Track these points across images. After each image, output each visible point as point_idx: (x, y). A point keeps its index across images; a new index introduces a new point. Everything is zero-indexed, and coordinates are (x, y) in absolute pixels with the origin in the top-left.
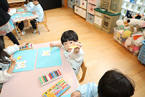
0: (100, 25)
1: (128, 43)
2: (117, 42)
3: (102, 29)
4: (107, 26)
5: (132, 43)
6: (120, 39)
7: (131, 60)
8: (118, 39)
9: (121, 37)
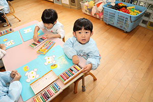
0: (68, 4)
1: (94, 11)
2: (86, 14)
3: (71, 7)
4: (74, 2)
5: (97, 10)
6: (88, 11)
7: (99, 25)
8: (86, 11)
9: (88, 9)
